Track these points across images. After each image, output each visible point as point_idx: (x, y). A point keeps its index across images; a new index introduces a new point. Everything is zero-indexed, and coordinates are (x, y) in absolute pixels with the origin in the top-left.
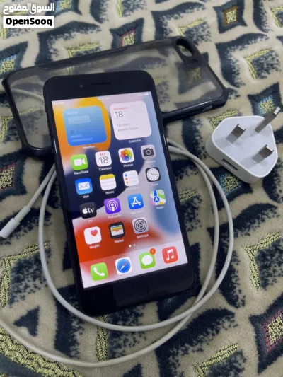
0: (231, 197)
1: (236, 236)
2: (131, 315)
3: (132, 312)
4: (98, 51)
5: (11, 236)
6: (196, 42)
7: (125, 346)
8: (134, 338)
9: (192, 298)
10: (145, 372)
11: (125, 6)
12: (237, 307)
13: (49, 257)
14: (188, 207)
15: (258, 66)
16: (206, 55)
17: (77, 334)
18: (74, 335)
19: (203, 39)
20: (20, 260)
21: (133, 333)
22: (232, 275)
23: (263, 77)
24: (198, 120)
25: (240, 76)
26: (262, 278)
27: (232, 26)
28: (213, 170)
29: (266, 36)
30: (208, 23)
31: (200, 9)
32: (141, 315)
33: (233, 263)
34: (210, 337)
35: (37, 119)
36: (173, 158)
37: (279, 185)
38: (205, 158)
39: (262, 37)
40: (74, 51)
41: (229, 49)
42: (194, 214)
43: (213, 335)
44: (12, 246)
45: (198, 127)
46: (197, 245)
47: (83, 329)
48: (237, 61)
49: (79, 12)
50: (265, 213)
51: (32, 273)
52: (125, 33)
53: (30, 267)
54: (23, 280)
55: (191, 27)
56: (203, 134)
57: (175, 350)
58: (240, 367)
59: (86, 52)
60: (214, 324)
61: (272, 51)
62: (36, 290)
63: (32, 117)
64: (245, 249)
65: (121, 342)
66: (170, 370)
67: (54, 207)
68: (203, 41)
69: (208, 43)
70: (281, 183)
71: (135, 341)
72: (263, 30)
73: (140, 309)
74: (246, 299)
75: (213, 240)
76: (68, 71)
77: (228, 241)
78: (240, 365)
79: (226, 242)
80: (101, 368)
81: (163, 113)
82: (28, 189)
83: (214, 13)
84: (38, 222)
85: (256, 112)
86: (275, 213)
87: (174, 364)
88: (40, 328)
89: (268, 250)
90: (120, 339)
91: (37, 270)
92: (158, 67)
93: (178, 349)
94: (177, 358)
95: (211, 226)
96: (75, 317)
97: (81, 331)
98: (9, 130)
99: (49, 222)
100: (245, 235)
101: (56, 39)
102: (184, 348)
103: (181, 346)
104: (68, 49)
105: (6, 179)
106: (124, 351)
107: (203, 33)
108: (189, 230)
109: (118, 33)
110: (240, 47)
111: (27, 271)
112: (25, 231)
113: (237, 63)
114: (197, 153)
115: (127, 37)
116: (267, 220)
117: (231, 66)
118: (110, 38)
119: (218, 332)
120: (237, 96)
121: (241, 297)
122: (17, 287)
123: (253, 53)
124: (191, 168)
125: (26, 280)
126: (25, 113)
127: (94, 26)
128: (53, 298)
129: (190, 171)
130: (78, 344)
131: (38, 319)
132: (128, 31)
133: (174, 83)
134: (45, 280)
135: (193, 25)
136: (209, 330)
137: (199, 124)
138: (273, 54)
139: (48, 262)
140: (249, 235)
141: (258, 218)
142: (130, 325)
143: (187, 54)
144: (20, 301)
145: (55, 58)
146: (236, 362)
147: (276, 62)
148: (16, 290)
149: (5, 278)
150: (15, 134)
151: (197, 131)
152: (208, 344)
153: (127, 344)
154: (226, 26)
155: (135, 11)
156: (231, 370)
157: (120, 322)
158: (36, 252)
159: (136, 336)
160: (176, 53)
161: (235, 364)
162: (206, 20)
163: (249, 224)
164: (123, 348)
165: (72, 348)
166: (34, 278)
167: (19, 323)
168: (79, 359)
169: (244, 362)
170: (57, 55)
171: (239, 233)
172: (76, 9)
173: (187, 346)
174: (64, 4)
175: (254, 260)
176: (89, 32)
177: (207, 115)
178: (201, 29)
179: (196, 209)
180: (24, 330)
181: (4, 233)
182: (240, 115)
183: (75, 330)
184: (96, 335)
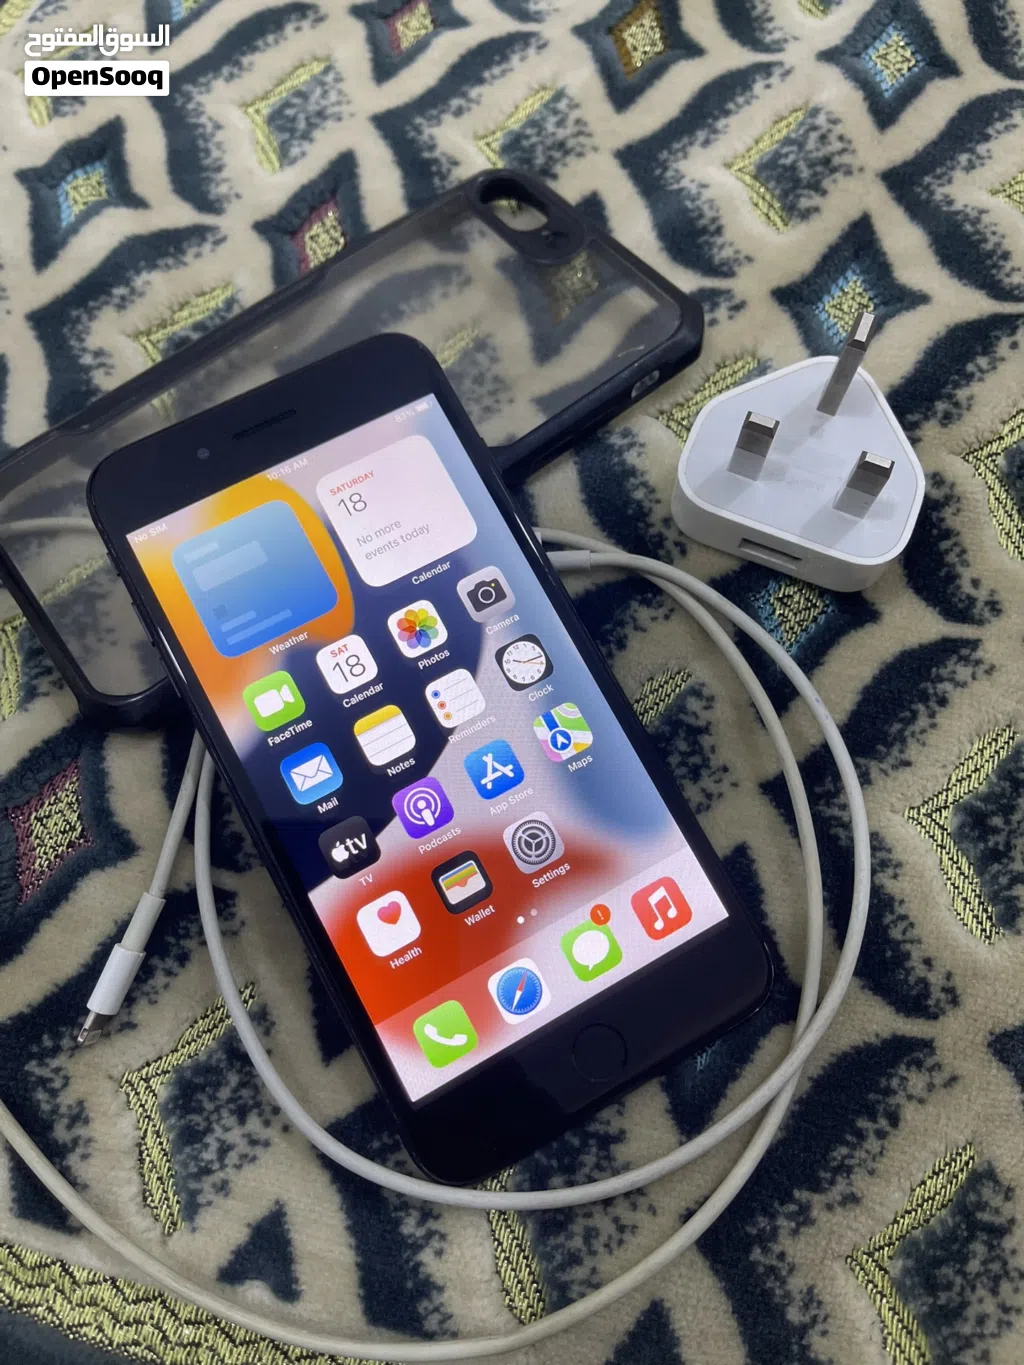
0: (811, 657)
1: (865, 779)
2: (585, 1144)
3: (586, 1137)
4: (236, 310)
5: (129, 1000)
6: (547, 172)
7: (593, 1253)
8: (616, 1220)
9: (778, 1033)
10: (682, 1322)
11: (281, 129)
12: (935, 1017)
13: (267, 1033)
14: (674, 734)
15: (778, 180)
16: (593, 205)
17: (426, 1256)
18: (419, 1265)
19: (567, 152)
20: (178, 1069)
21: (607, 1202)
22: (888, 918)
23: (805, 215)
24: (626, 433)
25: (728, 235)
26: (994, 898)
27: (656, 70)
28: (720, 584)
29: (780, 64)
30: (571, 91)
31: (531, 51)
32: (620, 1137)
33: (884, 879)
34: (873, 1144)
35: (103, 597)
36: (574, 587)
37: (966, 564)
38: (683, 552)
39: (769, 75)
40: (159, 335)
41: (664, 155)
42: (701, 748)
43: (881, 1135)
44: (142, 1034)
45: (631, 457)
46: (741, 851)
47: (443, 1237)
48: (705, 186)
49: (136, 202)
50: (944, 672)
51: (230, 1100)
52: (306, 222)
53: (218, 1085)
54: (209, 1130)
55: (514, 124)
56: (653, 478)
57: (763, 1222)
58: (998, 1220)
59: (198, 326)
60: (872, 1096)
61: (814, 112)
62: (258, 1151)
63: (86, 595)
64: (908, 816)
65: (577, 1243)
66: (767, 1294)
67: (237, 868)
68: (571, 159)
69: (591, 156)
70: (969, 557)
71: (621, 1229)
72: (767, 48)
73: (610, 1119)
74: (958, 982)
75: (790, 817)
76: (158, 412)
77: (845, 807)
78: (997, 1211)
79: (836, 812)
80: (535, 1345)
81: (495, 450)
82: (139, 836)
83: (581, 50)
84: (201, 932)
85: (815, 343)
86: (978, 662)
87: (772, 1270)
88: (305, 1272)
89: (986, 798)
90: (570, 1236)
91: (242, 1085)
92: (445, 295)
93: (772, 1216)
94: (777, 1248)
95: (770, 772)
96: (405, 1202)
97: (435, 1243)
98: (26, 661)
99: (236, 922)
100: (895, 767)
101: (92, 318)
102: (793, 1208)
103: (782, 1204)
104: (136, 335)
105: (62, 825)
106: (594, 1271)
107: (561, 133)
108: (699, 811)
109: (280, 229)
110: (701, 135)
111: (213, 1098)
112: (169, 973)
113: (707, 194)
114: (651, 547)
115: (316, 229)
116: (955, 694)
117: (687, 210)
118: (260, 255)
119: (894, 1119)
120: (738, 307)
121: (935, 979)
122: (196, 1158)
123: (750, 142)
124: (647, 603)
125: (218, 1131)
126: (63, 588)
127: (198, 233)
128: (318, 1162)
129: (643, 614)
130: (441, 1289)
131: (288, 1243)
132: (313, 209)
133: (514, 335)
134: (276, 1110)
135: (522, 115)
136: (863, 1123)
137: (631, 445)
138: (821, 120)
139: (269, 1052)
140: (908, 764)
141: (924, 698)
142: (591, 1180)
143: (528, 221)
144: (218, 1200)
145: (106, 383)
146: (982, 1206)
147: (837, 146)
148: (193, 1169)
149: (149, 1140)
150: (49, 671)
151: (632, 472)
152: (872, 1173)
153: (598, 1245)
154: (632, 79)
155: (317, 134)
156: (971, 1238)
157: (556, 1180)
158: (219, 1031)
159: (621, 1210)
160: (488, 231)
161: (985, 1216)
162: (560, 85)
163: (897, 727)
164: (588, 1263)
165: (423, 1306)
166: (242, 1115)
167: (233, 1274)
168: (455, 1335)
169: (1007, 1198)
170: (108, 368)
171: (874, 769)
172: (125, 195)
173: (802, 1195)
174: (82, 188)
175: (948, 842)
176: (189, 258)
177: (651, 404)
178: (553, 120)
179: (705, 730)
180: (257, 1291)
181: (102, 999)
182: (762, 369)
183: (417, 1247)
184: (489, 1245)
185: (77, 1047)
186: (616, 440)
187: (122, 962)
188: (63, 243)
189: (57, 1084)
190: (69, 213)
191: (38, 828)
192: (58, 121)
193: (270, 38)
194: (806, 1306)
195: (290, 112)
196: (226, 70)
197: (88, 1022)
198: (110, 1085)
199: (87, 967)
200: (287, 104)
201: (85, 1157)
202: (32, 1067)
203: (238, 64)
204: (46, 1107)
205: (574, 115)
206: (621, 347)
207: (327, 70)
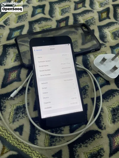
0: (101, 86)
1: (103, 101)
2: (59, 130)
4: (51, 28)
5: (15, 97)
6: (89, 25)
7: (56, 142)
8: (60, 139)
9: (84, 125)
10: (63, 153)
11: (62, 11)
12: (102, 130)
13: (28, 106)
14: (84, 89)
15: (114, 35)
16: (93, 30)
17: (38, 136)
18: (36, 136)
20: (17, 106)
21: (59, 137)
22: (101, 117)
23: (116, 39)
24: (89, 55)
25: (107, 39)
26: (113, 119)
27: (105, 19)
28: (94, 75)
30: (95, 18)
31: (92, 12)
32: (63, 130)
33: (101, 113)
35: (27, 53)
36: (78, 70)
38: (91, 70)
39: (117, 24)
40: (42, 28)
41: (103, 28)
42: (86, 92)
43: (92, 140)
44: (15, 101)
45: (89, 58)
46: (87, 104)
47: (40, 134)
48: (106, 33)
50: (115, 93)
51: (22, 111)
54: (18, 114)
55: (88, 19)
56: (90, 61)
57: (76, 145)
58: (102, 154)
59: (46, 29)
60: (92, 136)
62: (23, 118)
63: (25, 52)
64: (106, 107)
65: (55, 140)
67: (31, 87)
68: (92, 25)
69: (95, 25)
71: (60, 140)
72: (117, 21)
73: (62, 128)
74: (106, 127)
75: (93, 103)
76: (39, 36)
77: (100, 104)
78: (102, 153)
79: (98, 104)
80: (46, 150)
81: (75, 52)
82: (22, 80)
83: (97, 14)
84: (25, 92)
85: (113, 53)
87: (75, 151)
88: (24, 133)
89: (116, 108)
91: (24, 110)
92: (74, 35)
93: (77, 145)
94: (76, 149)
95: (93, 97)
96: (37, 129)
97: (39, 135)
98: (16, 57)
99: (29, 93)
100: (107, 101)
101: (35, 24)
102: (80, 145)
104: (39, 28)
105: (14, 76)
106: (55, 144)
107: (92, 22)
108: (83, 98)
109: (59, 22)
110: (107, 27)
111: (20, 110)
112: (20, 95)
114: (88, 68)
115: (62, 23)
116: (116, 96)
117: (103, 34)
118: (56, 24)
119: (94, 139)
120: (105, 46)
121: (104, 126)
122: (16, 116)
123: (112, 30)
124: (85, 74)
125: (19, 114)
126: (22, 51)
127: (50, 19)
128: (29, 121)
129: (85, 75)
130: (38, 140)
131: (23, 129)
132: (63, 21)
133: (80, 41)
134: (26, 114)
135: (89, 19)
136: (90, 139)
139: (28, 108)
140: (108, 101)
141: (112, 95)
142: (58, 134)
143: (86, 30)
144: (17, 121)
145: (34, 31)
146: (101, 152)
148: (15, 117)
149: (12, 113)
150: (18, 59)
151: (88, 60)
152: (90, 144)
153: (57, 141)
154: (102, 19)
155: (66, 13)
156: (99, 155)
157: (55, 133)
158: (23, 104)
160: (81, 29)
161: (101, 153)
163: (108, 97)
164: (55, 143)
165: (35, 141)
166: (23, 113)
167: (16, 130)
168: (38, 145)
169: (104, 152)
170: (35, 30)
171: (104, 101)
172: (43, 12)
173: (81, 144)
174: (39, 10)
175: (110, 112)
176: (48, 21)
177: (93, 53)
178: (92, 20)
179: (87, 90)
180: (18, 133)
181: (12, 95)
182: (106, 54)
183: (37, 134)
184: (45, 137)
185: (8, 100)
186: (88, 56)
187: (16, 92)
188: (35, 15)
189: (4, 103)
190: (37, 12)
191: (11, 75)
192: (39, 2)
193: (64, 2)
194: (77, 156)
195: (64, 10)
196: (58, 3)
197: (10, 97)
198: (9, 105)
199: (11, 92)
200: (64, 9)
201: (4, 112)
202: (2, 100)
203: (60, 3)
204: (2, 105)
205: (94, 21)
206: (91, 46)
207: (69, 7)
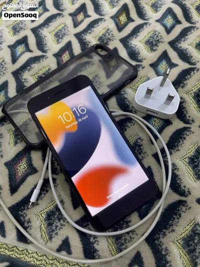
0: (160, 131)
1: (171, 154)
2: (124, 223)
4: (51, 71)
5: (37, 199)
6: (107, 44)
7: (126, 243)
8: (130, 237)
10: (143, 255)
11: (57, 37)
12: (186, 197)
13: (63, 205)
14: (136, 146)
15: (149, 44)
16: (116, 50)
17: (95, 245)
18: (94, 247)
19: (110, 40)
20: (47, 212)
21: (128, 233)
22: (177, 179)
23: (155, 50)
24: (124, 91)
25: (141, 54)
26: (196, 174)
27: (126, 25)
28: (144, 118)
29: (148, 23)
30: (111, 29)
31: (103, 22)
32: (130, 221)
33: (176, 171)
34: (176, 220)
35: (28, 124)
36: (117, 119)
37: (187, 113)
38: (136, 113)
39: (147, 25)
40: (36, 76)
41: (128, 40)
42: (141, 149)
43: (178, 218)
44: (40, 206)
45: (125, 96)
46: (149, 167)
47: (98, 241)
48: (136, 46)
49: (31, 51)
50: (185, 133)
51: (57, 217)
53: (55, 215)
54: (53, 223)
55: (100, 35)
56: (130, 99)
57: (157, 236)
59: (44, 74)
60: (176, 211)
61: (155, 32)
62: (63, 227)
63: (25, 124)
64: (179, 160)
65: (123, 241)
66: (159, 249)
67: (57, 174)
68: (111, 41)
69: (115, 41)
70: (188, 112)
71: (131, 238)
72: (146, 20)
73: (128, 219)
74: (190, 190)
77: (167, 159)
82: (38, 169)
83: (112, 21)
84: (50, 186)
85: (158, 74)
86: (191, 131)
87: (159, 244)
88: (73, 249)
89: (193, 156)
90: (122, 240)
91: (59, 214)
92: (89, 67)
93: (159, 234)
94: (160, 240)
95: (155, 152)
96: (91, 235)
97: (97, 243)
98: (15, 137)
99: (56, 185)
100: (176, 151)
101: (24, 73)
102: (163, 233)
103: (161, 232)
104: (32, 76)
105: (23, 167)
106: (126, 246)
107: (109, 37)
108: (142, 160)
109: (58, 55)
110: (135, 36)
111: (54, 217)
112: (45, 194)
113: (137, 47)
115: (64, 55)
116: (187, 137)
117: (133, 50)
118: (54, 60)
119: (180, 216)
120: (143, 68)
121: (186, 190)
122: (51, 229)
123: (144, 37)
124: (130, 122)
125: (55, 223)
126: (21, 123)
127: (43, 57)
128: (74, 229)
129: (129, 124)
130: (98, 251)
131: (69, 244)
132: (64, 51)
133: (102, 74)
134: (66, 219)
135: (101, 33)
136: (174, 216)
137: (125, 94)
138: (157, 33)
139: (64, 208)
140: (179, 150)
141: (181, 138)
142: (125, 229)
144: (56, 236)
145: (27, 85)
146: (197, 230)
147: (160, 38)
148: (51, 230)
149: (42, 226)
150: (19, 139)
151: (126, 98)
152: (176, 226)
153: (127, 242)
154: (121, 26)
155: (64, 38)
156: (195, 236)
157: (119, 229)
158: (55, 204)
159: (131, 234)
160: (97, 55)
161: (197, 232)
162: (108, 27)
163: (176, 144)
165: (95, 254)
166: (59, 220)
167: (59, 250)
170: (27, 82)
171: (173, 151)
172: (28, 50)
173: (164, 230)
174: (20, 49)
175: (187, 165)
176: (41, 61)
177: (128, 86)
178: (107, 34)
179: (141, 145)
180: (64, 253)
181: (33, 199)
182: (148, 79)
183: (93, 243)
184: (107, 242)
185: (28, 208)
186: (122, 93)
187: (36, 192)
188: (18, 59)
189: (25, 216)
190: (18, 53)
191: (19, 168)
192: (15, 36)
193: (54, 20)
194: (166, 251)
195: (59, 34)
196: (46, 26)
197: (30, 204)
198: (34, 216)
199: (29, 193)
200: (58, 32)
201: (31, 229)
202: (20, 213)
203: (48, 25)
204: (23, 220)
205: (111, 33)
206: (122, 76)
207: (65, 26)
